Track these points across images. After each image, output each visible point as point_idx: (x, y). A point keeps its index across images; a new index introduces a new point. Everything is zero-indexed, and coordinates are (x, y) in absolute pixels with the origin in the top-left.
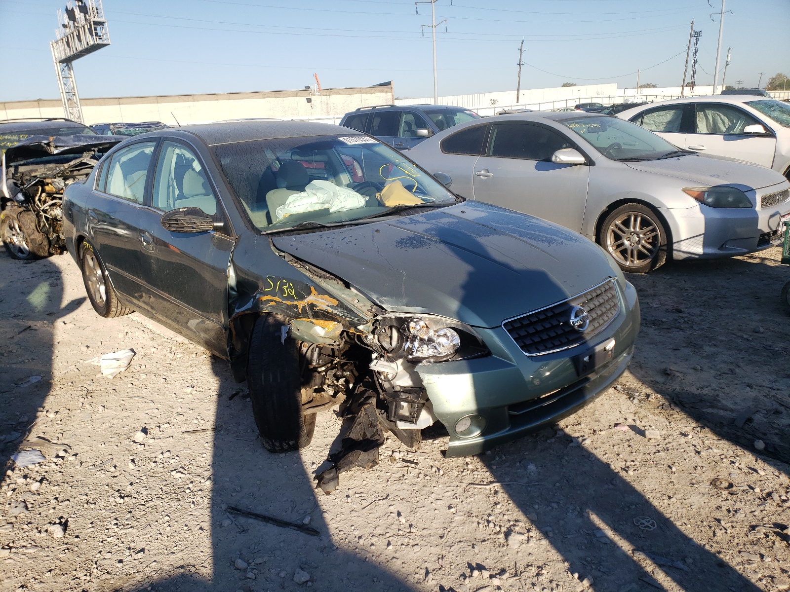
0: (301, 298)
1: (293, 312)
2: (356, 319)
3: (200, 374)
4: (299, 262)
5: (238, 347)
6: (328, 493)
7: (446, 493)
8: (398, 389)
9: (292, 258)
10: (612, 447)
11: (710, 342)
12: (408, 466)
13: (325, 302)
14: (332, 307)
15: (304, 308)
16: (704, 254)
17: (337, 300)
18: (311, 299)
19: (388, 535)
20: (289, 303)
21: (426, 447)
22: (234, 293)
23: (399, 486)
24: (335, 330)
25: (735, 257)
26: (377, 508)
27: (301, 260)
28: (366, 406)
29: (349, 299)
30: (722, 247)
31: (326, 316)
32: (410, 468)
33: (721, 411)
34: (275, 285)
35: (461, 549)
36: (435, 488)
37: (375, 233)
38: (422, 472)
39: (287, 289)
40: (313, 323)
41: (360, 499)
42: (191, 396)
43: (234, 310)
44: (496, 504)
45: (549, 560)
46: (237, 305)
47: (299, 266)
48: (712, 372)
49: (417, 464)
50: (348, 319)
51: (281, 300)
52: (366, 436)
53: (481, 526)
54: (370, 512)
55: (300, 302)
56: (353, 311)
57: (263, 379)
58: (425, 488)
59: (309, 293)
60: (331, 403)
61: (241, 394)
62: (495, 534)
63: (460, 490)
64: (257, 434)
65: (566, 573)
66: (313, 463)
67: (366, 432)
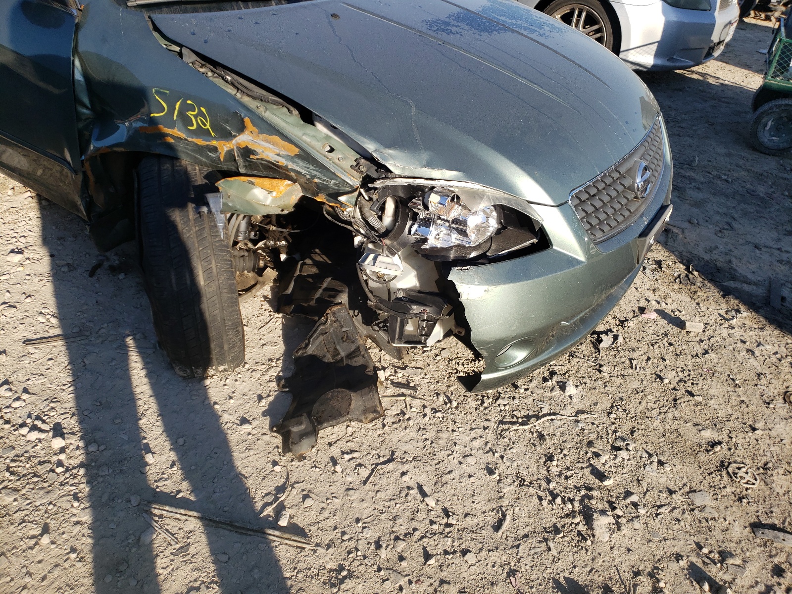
0: (227, 136)
1: (208, 157)
2: (333, 182)
3: (28, 227)
4: (208, 65)
5: (100, 200)
6: (302, 458)
7: (474, 443)
8: (401, 295)
9: (194, 57)
10: (651, 348)
11: (690, 183)
12: (403, 395)
13: (271, 146)
14: (287, 157)
15: (230, 153)
16: (654, 66)
17: (297, 146)
18: (244, 139)
19: (418, 534)
20: (200, 142)
21: (417, 357)
22: (85, 111)
23: (402, 434)
24: (288, 194)
25: (677, 71)
26: (384, 481)
27: (215, 64)
28: (335, 309)
29: (314, 143)
30: (671, 59)
31: (273, 171)
32: (408, 399)
33: (745, 285)
34: (172, 108)
35: (533, 552)
36: (455, 433)
37: (332, 19)
38: (427, 404)
39: (196, 117)
40: (252, 183)
41: (352, 464)
42: (21, 268)
43: (88, 143)
44: (550, 458)
45: (656, 558)
46: (96, 132)
47: (210, 74)
48: (710, 226)
49: (414, 388)
50: (316, 180)
51: (183, 136)
52: (339, 354)
53: (545, 503)
54: (377, 487)
55: (222, 142)
56: (327, 169)
57: (174, 281)
58: (440, 435)
59: (242, 129)
60: (258, 286)
61: (106, 264)
62: (568, 515)
63: (491, 436)
64: (153, 341)
65: (688, 582)
66: (260, 398)
67: (338, 347)
